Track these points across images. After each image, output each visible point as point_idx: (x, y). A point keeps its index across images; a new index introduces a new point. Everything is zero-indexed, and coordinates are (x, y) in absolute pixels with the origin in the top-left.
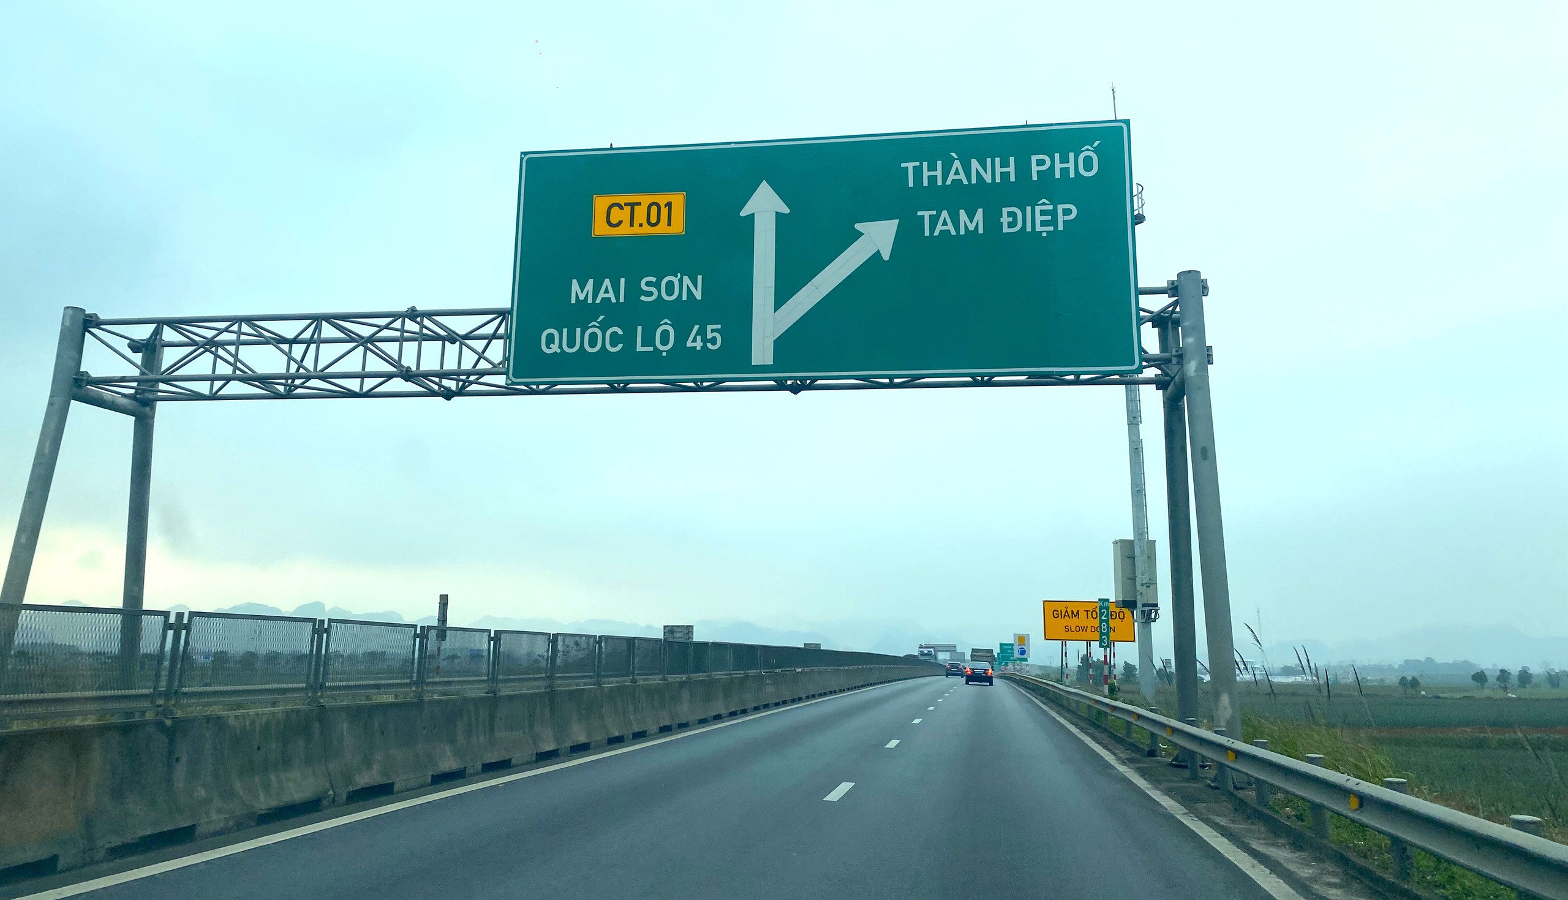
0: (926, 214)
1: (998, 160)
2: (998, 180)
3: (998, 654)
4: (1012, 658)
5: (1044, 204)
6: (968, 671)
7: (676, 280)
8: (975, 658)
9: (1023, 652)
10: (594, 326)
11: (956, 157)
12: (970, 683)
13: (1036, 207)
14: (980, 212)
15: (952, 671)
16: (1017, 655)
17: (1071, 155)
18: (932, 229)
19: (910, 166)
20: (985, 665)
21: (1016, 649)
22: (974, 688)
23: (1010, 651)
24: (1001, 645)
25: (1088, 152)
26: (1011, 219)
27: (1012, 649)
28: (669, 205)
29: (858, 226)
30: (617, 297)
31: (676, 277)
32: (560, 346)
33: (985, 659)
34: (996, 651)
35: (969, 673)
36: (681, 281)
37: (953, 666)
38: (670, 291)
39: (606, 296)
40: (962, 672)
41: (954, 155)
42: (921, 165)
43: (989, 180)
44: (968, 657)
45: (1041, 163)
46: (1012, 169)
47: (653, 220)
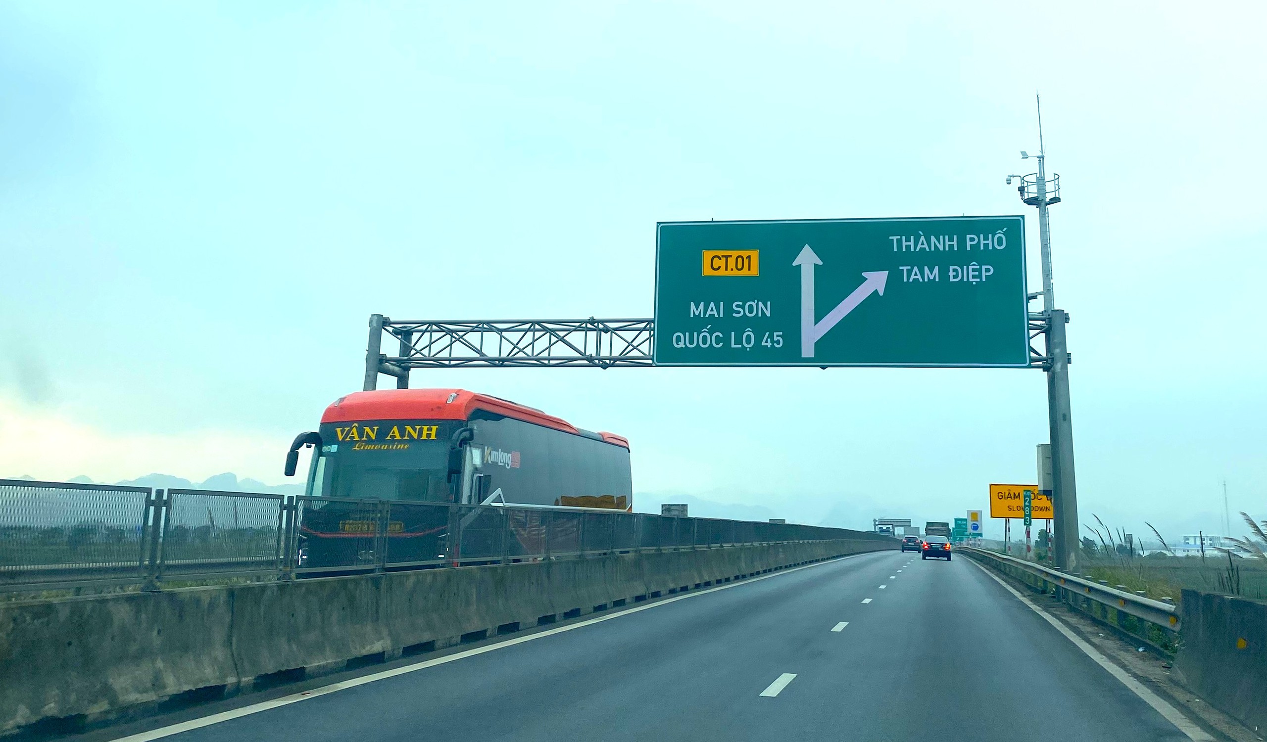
0: (905, 268)
1: (947, 237)
2: (947, 249)
3: (953, 528)
4: (966, 533)
5: (974, 265)
6: (925, 545)
7: (754, 304)
8: (930, 532)
9: (976, 528)
10: (705, 331)
11: (922, 234)
12: (927, 558)
13: (970, 267)
14: (937, 268)
15: (909, 545)
16: (970, 530)
17: (990, 236)
18: (908, 278)
19: (895, 238)
20: (942, 539)
21: (970, 524)
22: (930, 563)
23: (964, 526)
24: (956, 520)
25: (1000, 234)
26: (955, 273)
27: (966, 525)
28: (749, 257)
29: (864, 274)
30: (719, 314)
31: (755, 302)
32: (685, 344)
33: (940, 533)
34: (952, 526)
35: (926, 547)
36: (757, 305)
37: (909, 540)
38: (751, 311)
39: (712, 313)
40: (919, 546)
41: (920, 232)
42: (901, 238)
43: (941, 249)
44: (923, 532)
45: (972, 240)
46: (955, 243)
47: (740, 267)
